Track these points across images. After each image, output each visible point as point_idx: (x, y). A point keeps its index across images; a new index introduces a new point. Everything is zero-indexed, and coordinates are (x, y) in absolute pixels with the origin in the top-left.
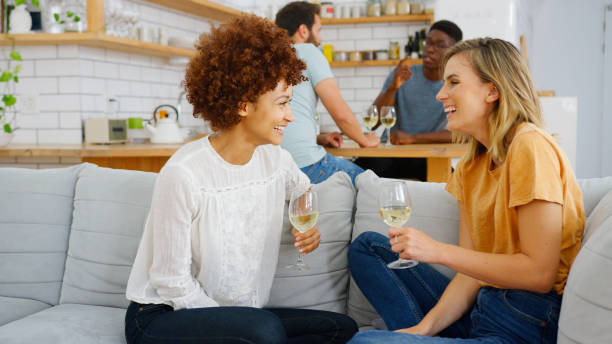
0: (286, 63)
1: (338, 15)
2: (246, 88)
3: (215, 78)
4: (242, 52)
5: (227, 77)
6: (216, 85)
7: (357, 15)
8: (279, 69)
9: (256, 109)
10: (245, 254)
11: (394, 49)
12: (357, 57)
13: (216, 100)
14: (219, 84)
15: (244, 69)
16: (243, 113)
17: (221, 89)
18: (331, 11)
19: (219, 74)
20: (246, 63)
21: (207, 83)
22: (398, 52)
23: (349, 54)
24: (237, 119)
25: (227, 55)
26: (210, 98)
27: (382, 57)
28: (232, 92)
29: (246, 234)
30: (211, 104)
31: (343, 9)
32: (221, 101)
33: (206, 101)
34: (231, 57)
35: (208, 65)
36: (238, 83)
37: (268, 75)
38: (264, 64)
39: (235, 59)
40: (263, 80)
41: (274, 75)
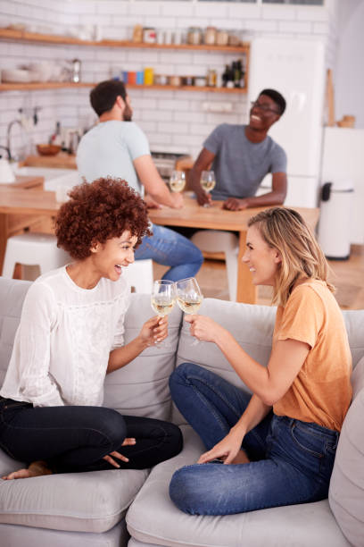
0: (130, 219)
1: (160, 40)
2: (96, 232)
3: (74, 221)
4: (98, 205)
5: (83, 222)
6: (74, 227)
7: (178, 42)
8: (124, 223)
9: (104, 248)
10: (93, 360)
11: (211, 77)
12: (177, 82)
13: (72, 237)
14: (77, 226)
15: (97, 219)
16: (93, 250)
17: (78, 230)
18: (154, 36)
19: (78, 218)
20: (99, 215)
21: (69, 224)
22: (215, 79)
23: (169, 78)
24: (89, 254)
25: (86, 206)
26: (69, 235)
27: (201, 83)
28: (86, 233)
29: (93, 345)
30: (69, 239)
31: (165, 35)
32: (76, 238)
33: (66, 237)
34: (89, 208)
35: (72, 210)
36: (91, 228)
37: (114, 226)
38: (113, 217)
39: (91, 210)
40: (110, 228)
41: (119, 226)
